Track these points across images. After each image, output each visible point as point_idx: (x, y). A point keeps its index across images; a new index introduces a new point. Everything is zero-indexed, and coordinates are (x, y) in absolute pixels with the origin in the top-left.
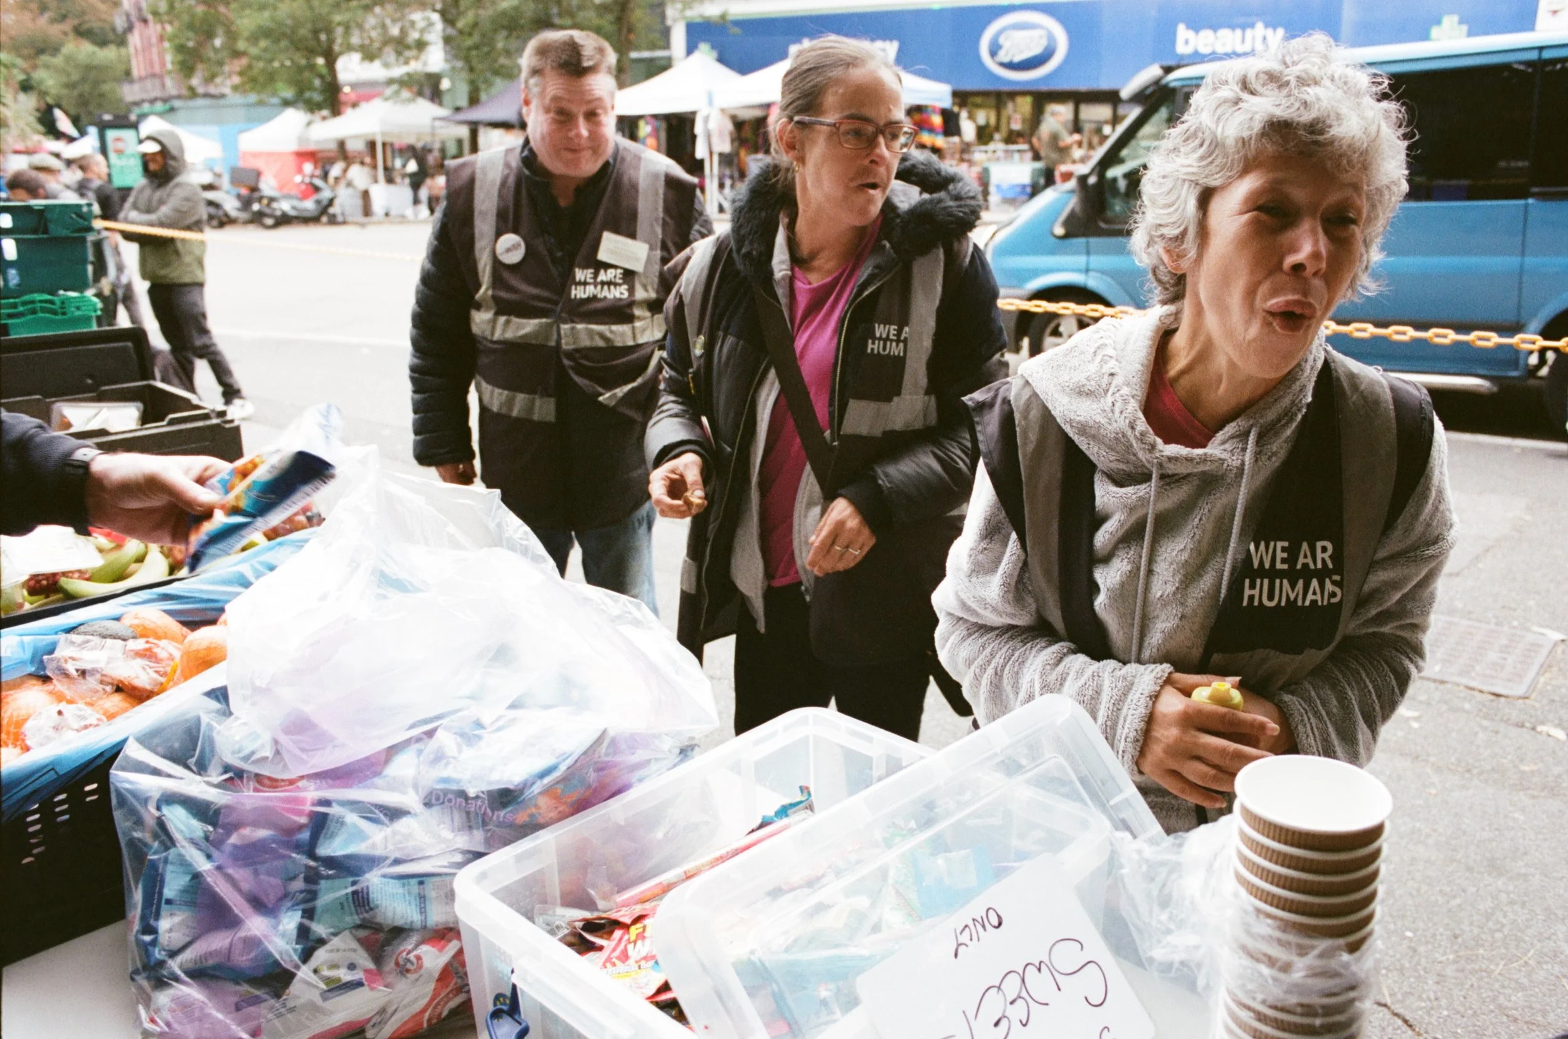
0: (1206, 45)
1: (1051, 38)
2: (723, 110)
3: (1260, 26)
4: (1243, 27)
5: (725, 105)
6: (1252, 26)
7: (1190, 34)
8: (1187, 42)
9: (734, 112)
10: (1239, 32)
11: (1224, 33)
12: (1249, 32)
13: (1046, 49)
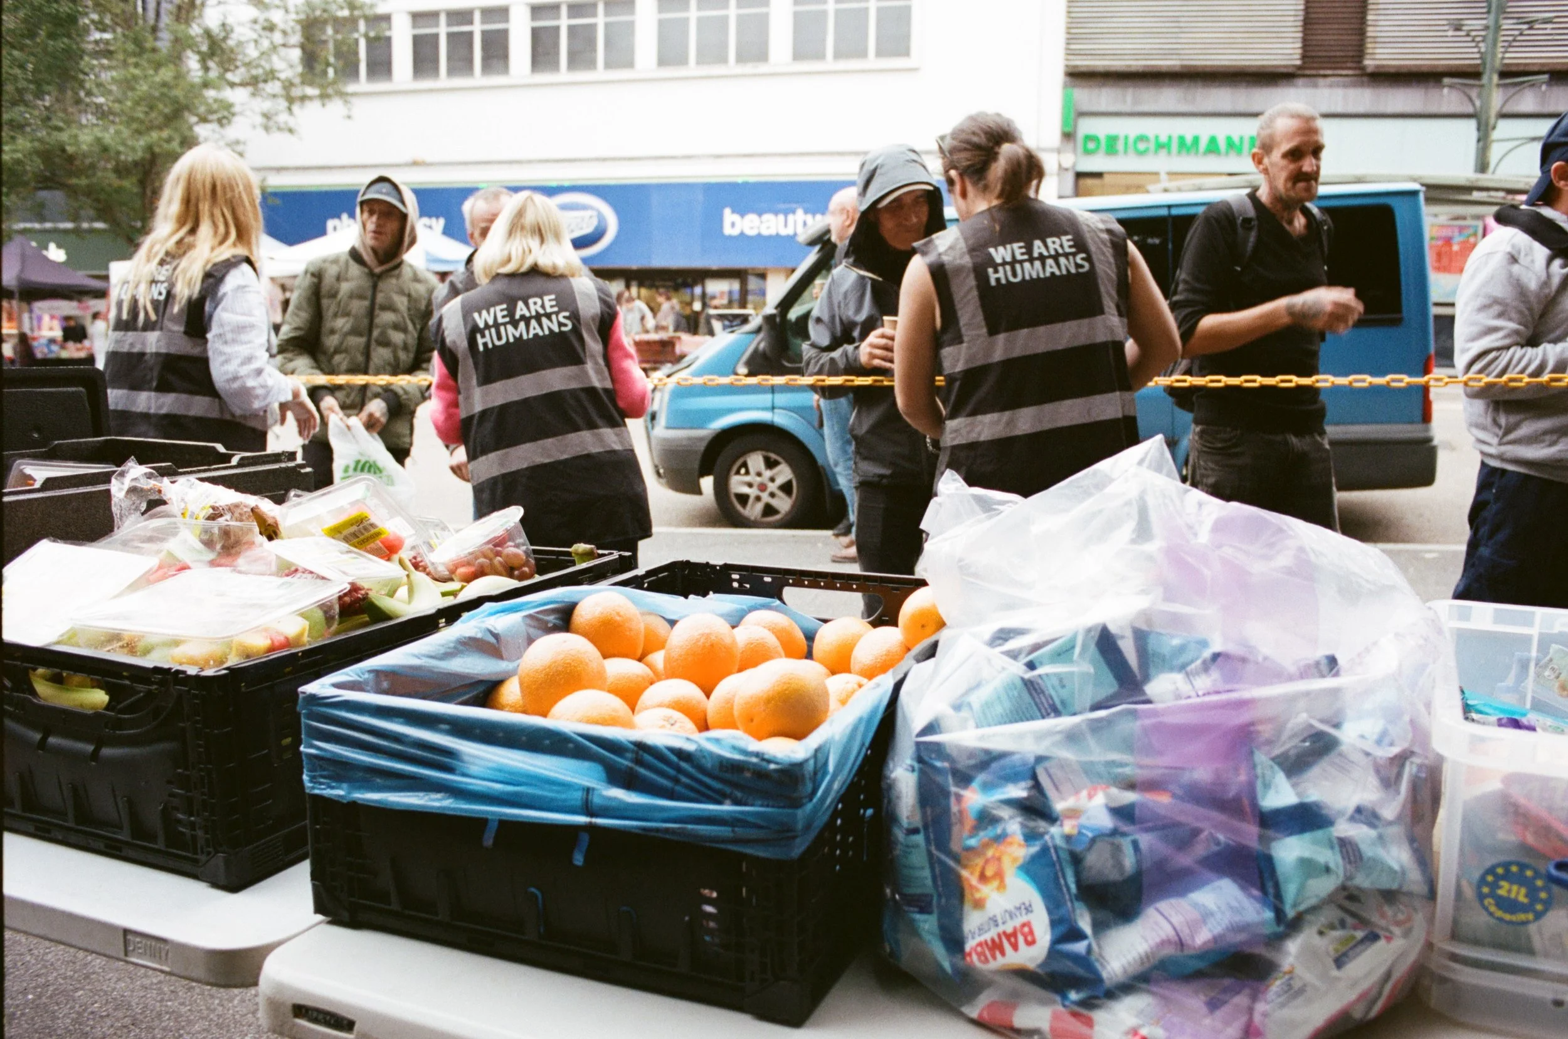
0: (752, 228)
1: (601, 219)
2: (273, 279)
3: (800, 212)
4: (786, 214)
5: (275, 274)
6: (794, 212)
7: (736, 218)
8: (733, 225)
9: (283, 281)
10: (781, 217)
11: (768, 217)
12: (791, 217)
13: (596, 228)
